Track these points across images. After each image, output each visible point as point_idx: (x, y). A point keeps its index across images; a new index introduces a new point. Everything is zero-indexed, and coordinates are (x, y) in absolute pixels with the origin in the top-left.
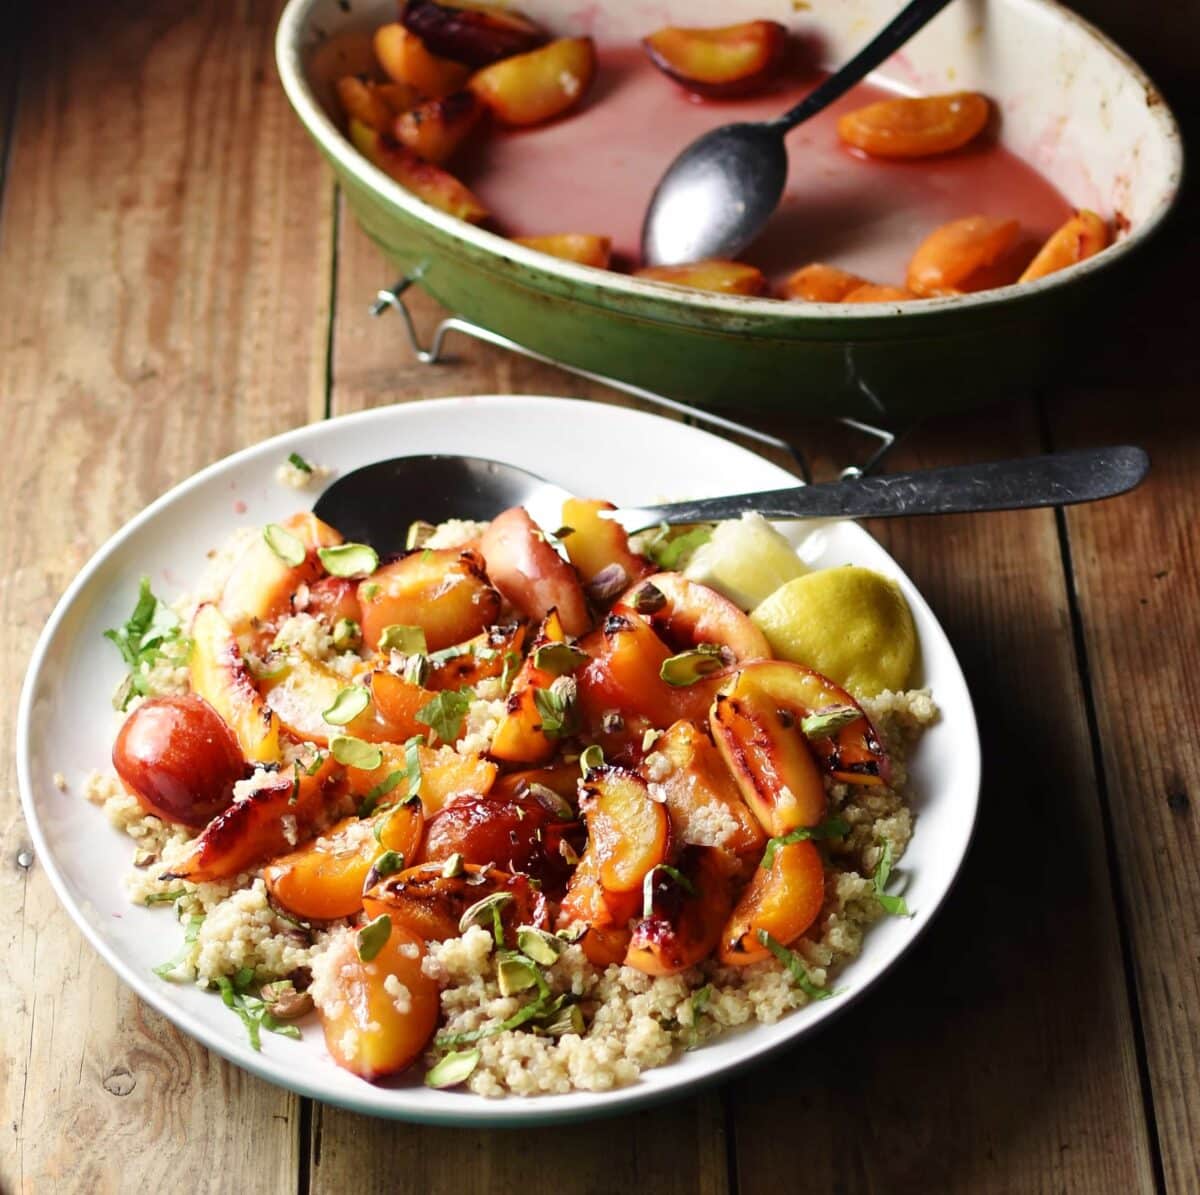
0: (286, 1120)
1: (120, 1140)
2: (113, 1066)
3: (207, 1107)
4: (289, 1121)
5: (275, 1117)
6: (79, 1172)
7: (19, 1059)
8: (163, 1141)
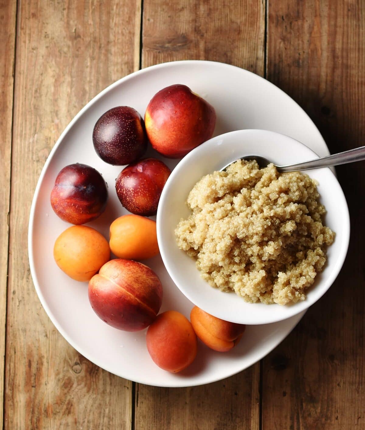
0: (128, 388)
1: (78, 391)
2: (75, 362)
3: (104, 380)
4: (129, 389)
5: (125, 386)
6: (66, 403)
7: (45, 356)
8: (91, 392)
